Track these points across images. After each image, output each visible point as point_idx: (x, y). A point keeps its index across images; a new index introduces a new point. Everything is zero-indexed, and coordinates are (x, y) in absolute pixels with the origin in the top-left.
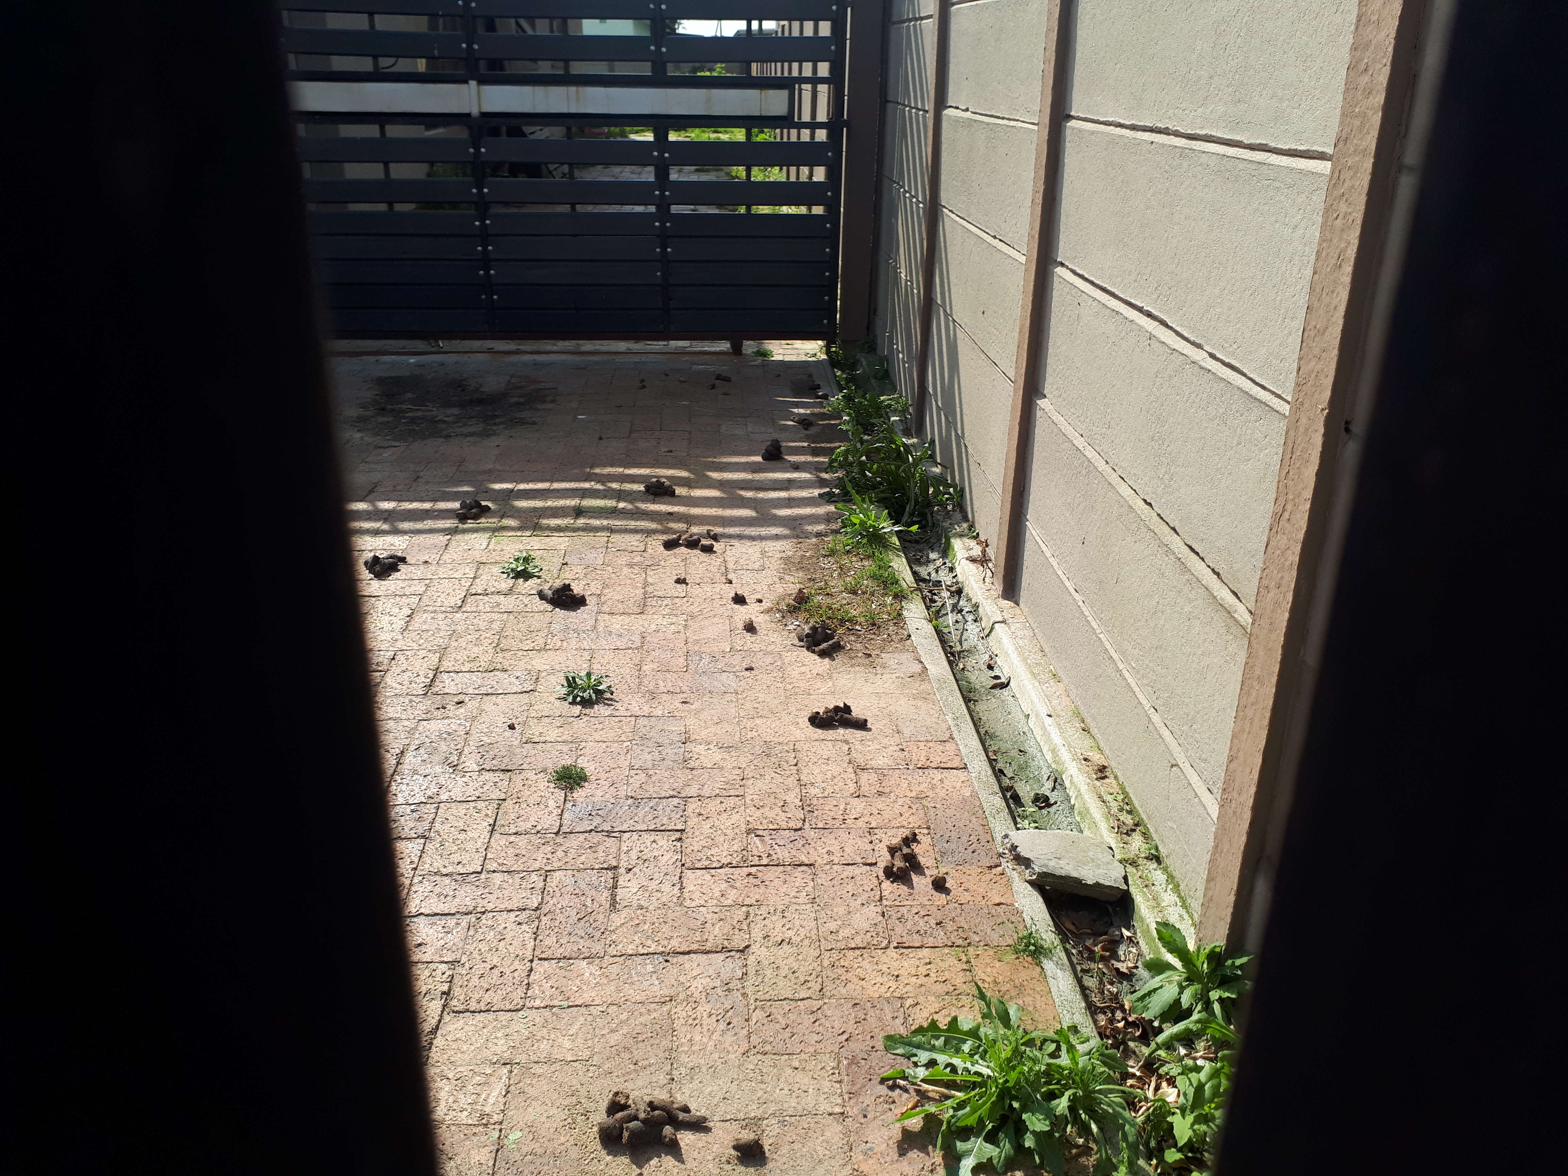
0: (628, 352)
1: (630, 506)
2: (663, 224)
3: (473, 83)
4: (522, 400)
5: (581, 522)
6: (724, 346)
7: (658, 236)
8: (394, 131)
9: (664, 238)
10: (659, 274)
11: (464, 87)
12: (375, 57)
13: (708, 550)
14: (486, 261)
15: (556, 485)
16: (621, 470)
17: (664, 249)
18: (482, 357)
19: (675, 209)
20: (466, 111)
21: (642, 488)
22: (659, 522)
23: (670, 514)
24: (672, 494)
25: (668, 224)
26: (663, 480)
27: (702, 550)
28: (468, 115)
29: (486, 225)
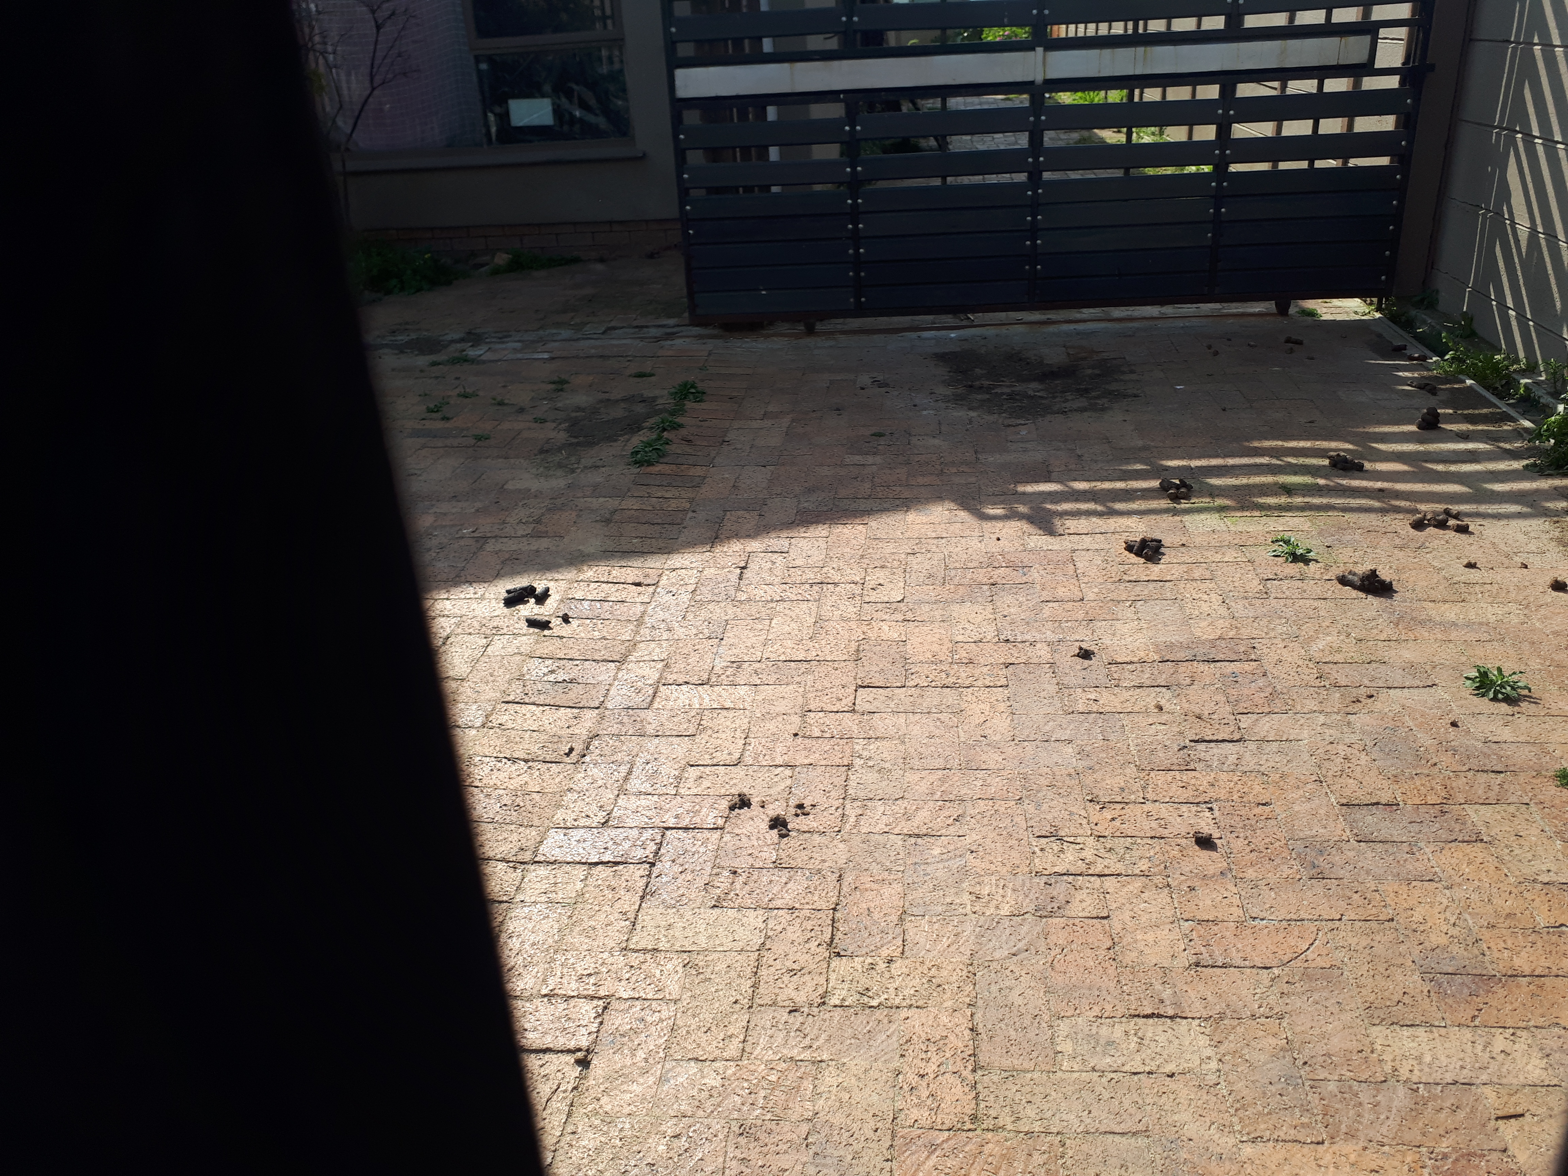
0: (1163, 317)
1: (1328, 482)
2: (1219, 184)
3: (1040, 50)
4: (1097, 372)
5: (1298, 500)
6: (1269, 306)
7: (1212, 197)
8: (956, 103)
9: (1218, 199)
10: (1209, 235)
11: (1031, 54)
12: (944, 29)
13: (1463, 530)
14: (1034, 231)
15: (1231, 461)
16: (1280, 443)
17: (1217, 210)
18: (1020, 328)
19: (1234, 168)
20: (1030, 79)
21: (1326, 462)
22: (1379, 500)
23: (1381, 490)
24: (1360, 468)
25: (1225, 184)
26: (1342, 454)
27: (1455, 531)
28: (1032, 83)
29: (1038, 194)
